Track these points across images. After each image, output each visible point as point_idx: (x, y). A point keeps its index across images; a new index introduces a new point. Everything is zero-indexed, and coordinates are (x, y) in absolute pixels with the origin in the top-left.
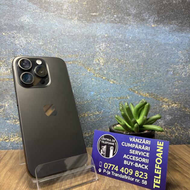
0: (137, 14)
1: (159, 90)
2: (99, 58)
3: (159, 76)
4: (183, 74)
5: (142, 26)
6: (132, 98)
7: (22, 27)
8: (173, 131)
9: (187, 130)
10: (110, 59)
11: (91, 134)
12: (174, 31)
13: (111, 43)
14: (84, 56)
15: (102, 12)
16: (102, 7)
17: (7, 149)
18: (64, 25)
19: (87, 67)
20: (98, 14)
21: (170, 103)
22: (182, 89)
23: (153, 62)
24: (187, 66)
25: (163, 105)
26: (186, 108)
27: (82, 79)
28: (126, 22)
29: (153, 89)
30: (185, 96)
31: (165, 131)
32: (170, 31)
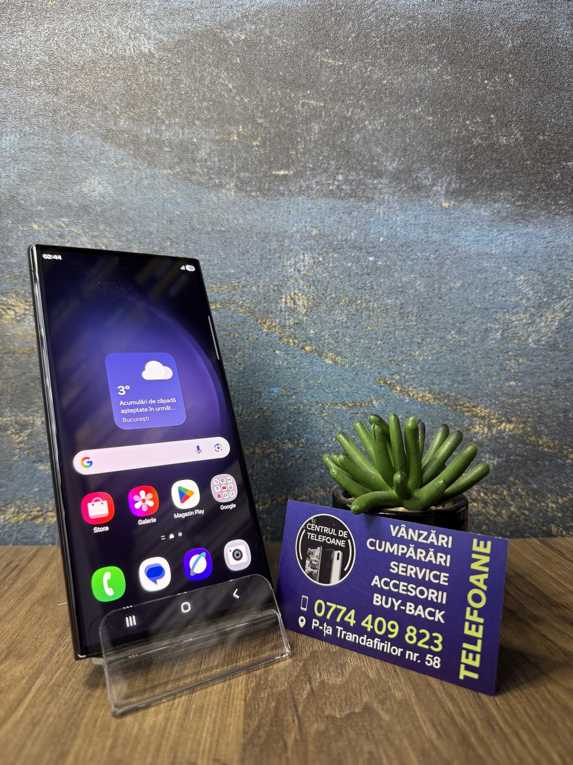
0: (400, 172)
1: (462, 384)
2: (295, 294)
3: (462, 343)
4: (530, 340)
5: (414, 205)
6: (386, 406)
7: (85, 208)
8: (502, 499)
9: (543, 496)
10: (326, 297)
11: (272, 505)
12: (504, 219)
13: (327, 253)
14: (254, 288)
15: (303, 167)
16: (304, 154)
17: (37, 543)
18: (199, 202)
19: (262, 319)
20: (292, 173)
21: (494, 421)
22: (529, 381)
23: (444, 307)
24: (541, 316)
25: (472, 425)
26: (539, 434)
27: (246, 351)
28: (370, 195)
29: (444, 379)
30: (536, 400)
31: (479, 498)
32: (493, 221)
